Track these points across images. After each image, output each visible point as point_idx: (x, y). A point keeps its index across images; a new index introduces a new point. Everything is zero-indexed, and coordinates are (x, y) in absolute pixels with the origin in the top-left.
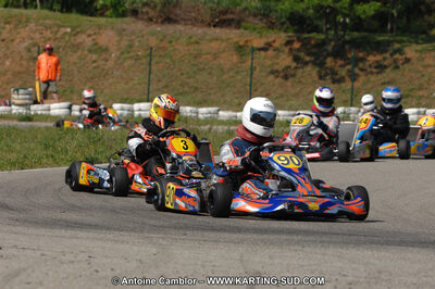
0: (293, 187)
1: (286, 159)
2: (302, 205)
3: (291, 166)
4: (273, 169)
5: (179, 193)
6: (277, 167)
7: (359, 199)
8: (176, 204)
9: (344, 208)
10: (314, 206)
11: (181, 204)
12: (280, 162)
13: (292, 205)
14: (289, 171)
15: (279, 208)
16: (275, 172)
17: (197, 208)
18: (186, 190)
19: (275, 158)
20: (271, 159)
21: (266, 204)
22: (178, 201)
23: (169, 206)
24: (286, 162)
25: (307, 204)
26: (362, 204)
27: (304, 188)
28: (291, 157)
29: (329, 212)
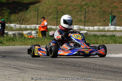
0: (80, 46)
1: (77, 36)
2: (83, 52)
3: (79, 38)
5: (40, 50)
6: (74, 39)
7: (103, 49)
8: (38, 54)
9: (98, 52)
10: (87, 52)
11: (40, 53)
12: (75, 37)
13: (79, 52)
14: (78, 40)
15: (75, 53)
16: (73, 41)
17: (46, 54)
18: (42, 49)
19: (73, 36)
20: (72, 36)
21: (70, 52)
22: (39, 52)
23: (36, 54)
24: (77, 37)
25: (85, 51)
26: (104, 51)
27: (83, 46)
28: (79, 35)
29: (92, 54)
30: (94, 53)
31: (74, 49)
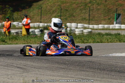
0: (66, 47)
1: (65, 37)
2: (69, 52)
3: (66, 40)
4: (60, 41)
5: (30, 50)
6: (61, 40)
7: (89, 50)
8: (29, 54)
9: (83, 53)
10: (73, 52)
11: (31, 53)
12: (62, 39)
13: (65, 52)
14: (65, 41)
15: (61, 53)
16: (61, 42)
17: (35, 54)
18: (32, 49)
19: (61, 38)
20: (60, 38)
21: (57, 52)
23: (27, 54)
24: (64, 39)
25: (71, 51)
26: (90, 51)
27: (70, 47)
28: (66, 37)
29: (78, 54)
30: (80, 53)
31: (61, 49)
